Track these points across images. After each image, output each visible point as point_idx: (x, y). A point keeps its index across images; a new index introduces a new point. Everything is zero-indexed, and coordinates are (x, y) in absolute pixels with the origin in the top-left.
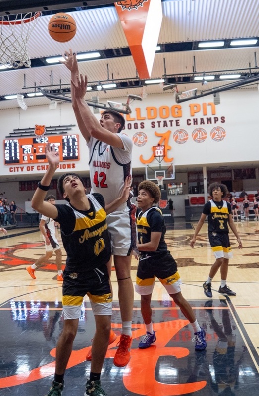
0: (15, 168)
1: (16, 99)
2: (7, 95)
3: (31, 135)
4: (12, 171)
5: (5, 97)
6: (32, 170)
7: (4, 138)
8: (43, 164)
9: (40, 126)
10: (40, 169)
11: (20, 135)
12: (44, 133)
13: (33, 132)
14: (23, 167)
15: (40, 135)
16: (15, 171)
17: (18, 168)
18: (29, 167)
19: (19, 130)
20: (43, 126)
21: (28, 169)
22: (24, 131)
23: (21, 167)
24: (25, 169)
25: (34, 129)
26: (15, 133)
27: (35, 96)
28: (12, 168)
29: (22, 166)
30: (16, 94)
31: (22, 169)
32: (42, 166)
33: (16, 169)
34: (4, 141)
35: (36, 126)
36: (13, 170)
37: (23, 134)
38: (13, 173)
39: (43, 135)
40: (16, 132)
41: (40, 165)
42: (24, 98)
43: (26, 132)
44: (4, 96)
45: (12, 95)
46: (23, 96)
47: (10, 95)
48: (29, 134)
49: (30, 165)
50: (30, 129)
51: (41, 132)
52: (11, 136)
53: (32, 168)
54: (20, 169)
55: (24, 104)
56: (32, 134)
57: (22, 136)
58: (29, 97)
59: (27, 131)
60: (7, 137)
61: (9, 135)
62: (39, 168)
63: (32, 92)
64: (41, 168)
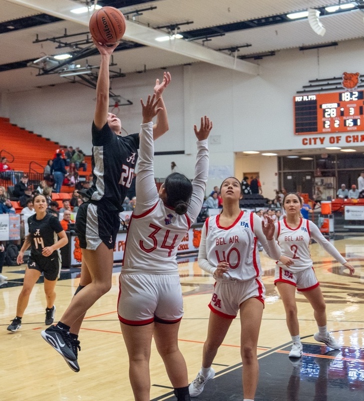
0: (310, 139)
1: (306, 17)
2: (292, 13)
3: (337, 88)
4: (306, 144)
5: (288, 16)
6: (338, 142)
7: (294, 93)
8: (355, 134)
9: (352, 75)
10: (350, 141)
11: (320, 88)
12: (359, 85)
13: (340, 83)
14: (324, 138)
15: (351, 88)
16: (310, 144)
17: (315, 139)
18: (333, 138)
19: (317, 80)
20: (357, 74)
21: (332, 141)
22: (326, 83)
23: (320, 138)
24: (327, 141)
25: (341, 78)
26: (311, 86)
27: (340, 11)
28: (306, 139)
29: (322, 136)
30: (306, 10)
31: (322, 140)
32: (354, 136)
33: (313, 141)
34: (294, 98)
35: (345, 74)
36: (308, 141)
37: (324, 88)
38: (308, 147)
39: (356, 87)
40: (313, 84)
41: (351, 134)
42: (321, 15)
43: (328, 84)
44: (286, 14)
45: (300, 11)
46: (318, 13)
47: (296, 12)
48: (334, 87)
49: (335, 135)
50: (335, 79)
51: (352, 83)
52: (305, 92)
53: (338, 139)
54: (318, 141)
55: (320, 24)
56: (339, 86)
57: (322, 90)
58: (328, 13)
59: (330, 82)
60: (298, 92)
61: (302, 90)
62: (349, 139)
63: (335, 5)
64: (352, 139)
